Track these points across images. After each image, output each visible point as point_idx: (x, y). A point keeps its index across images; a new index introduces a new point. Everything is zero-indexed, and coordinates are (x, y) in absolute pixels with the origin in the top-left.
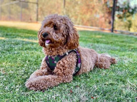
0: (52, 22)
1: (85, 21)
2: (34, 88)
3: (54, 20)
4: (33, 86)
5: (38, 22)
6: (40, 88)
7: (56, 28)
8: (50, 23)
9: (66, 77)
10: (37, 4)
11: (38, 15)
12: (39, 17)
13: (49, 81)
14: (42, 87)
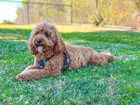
0: (44, 30)
1: (118, 21)
2: (21, 78)
3: (45, 28)
4: (21, 77)
5: (73, 24)
6: (26, 79)
7: (47, 35)
8: (42, 30)
9: (54, 71)
10: (71, 6)
11: (72, 18)
12: (74, 19)
13: (36, 74)
14: (29, 78)
